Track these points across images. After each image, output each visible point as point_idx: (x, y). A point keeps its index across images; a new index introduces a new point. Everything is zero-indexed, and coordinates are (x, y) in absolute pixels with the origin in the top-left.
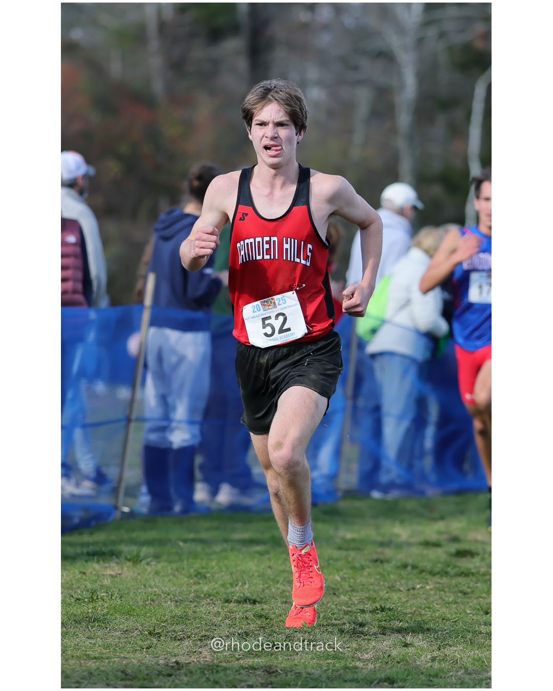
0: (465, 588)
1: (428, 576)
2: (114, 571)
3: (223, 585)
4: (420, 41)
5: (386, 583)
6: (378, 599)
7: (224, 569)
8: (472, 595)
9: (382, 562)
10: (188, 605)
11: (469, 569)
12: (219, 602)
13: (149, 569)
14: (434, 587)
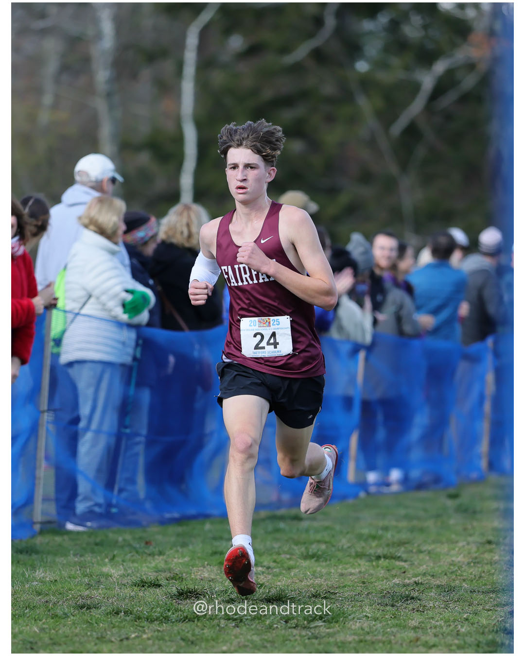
0: (189, 635)
5: (94, 633)
9: (89, 608)
14: (152, 636)
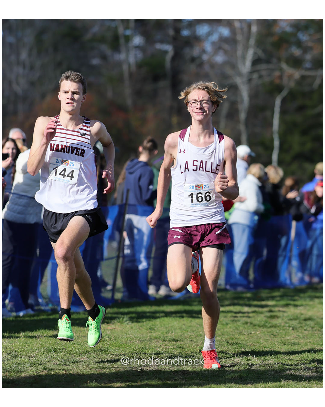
1: (257, 327)
2: (111, 327)
3: (162, 333)
4: (250, 80)
5: (238, 331)
6: (234, 339)
7: (163, 325)
8: (278, 336)
10: (146, 343)
11: (276, 324)
12: (161, 341)
13: (128, 326)
14: (260, 333)
